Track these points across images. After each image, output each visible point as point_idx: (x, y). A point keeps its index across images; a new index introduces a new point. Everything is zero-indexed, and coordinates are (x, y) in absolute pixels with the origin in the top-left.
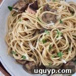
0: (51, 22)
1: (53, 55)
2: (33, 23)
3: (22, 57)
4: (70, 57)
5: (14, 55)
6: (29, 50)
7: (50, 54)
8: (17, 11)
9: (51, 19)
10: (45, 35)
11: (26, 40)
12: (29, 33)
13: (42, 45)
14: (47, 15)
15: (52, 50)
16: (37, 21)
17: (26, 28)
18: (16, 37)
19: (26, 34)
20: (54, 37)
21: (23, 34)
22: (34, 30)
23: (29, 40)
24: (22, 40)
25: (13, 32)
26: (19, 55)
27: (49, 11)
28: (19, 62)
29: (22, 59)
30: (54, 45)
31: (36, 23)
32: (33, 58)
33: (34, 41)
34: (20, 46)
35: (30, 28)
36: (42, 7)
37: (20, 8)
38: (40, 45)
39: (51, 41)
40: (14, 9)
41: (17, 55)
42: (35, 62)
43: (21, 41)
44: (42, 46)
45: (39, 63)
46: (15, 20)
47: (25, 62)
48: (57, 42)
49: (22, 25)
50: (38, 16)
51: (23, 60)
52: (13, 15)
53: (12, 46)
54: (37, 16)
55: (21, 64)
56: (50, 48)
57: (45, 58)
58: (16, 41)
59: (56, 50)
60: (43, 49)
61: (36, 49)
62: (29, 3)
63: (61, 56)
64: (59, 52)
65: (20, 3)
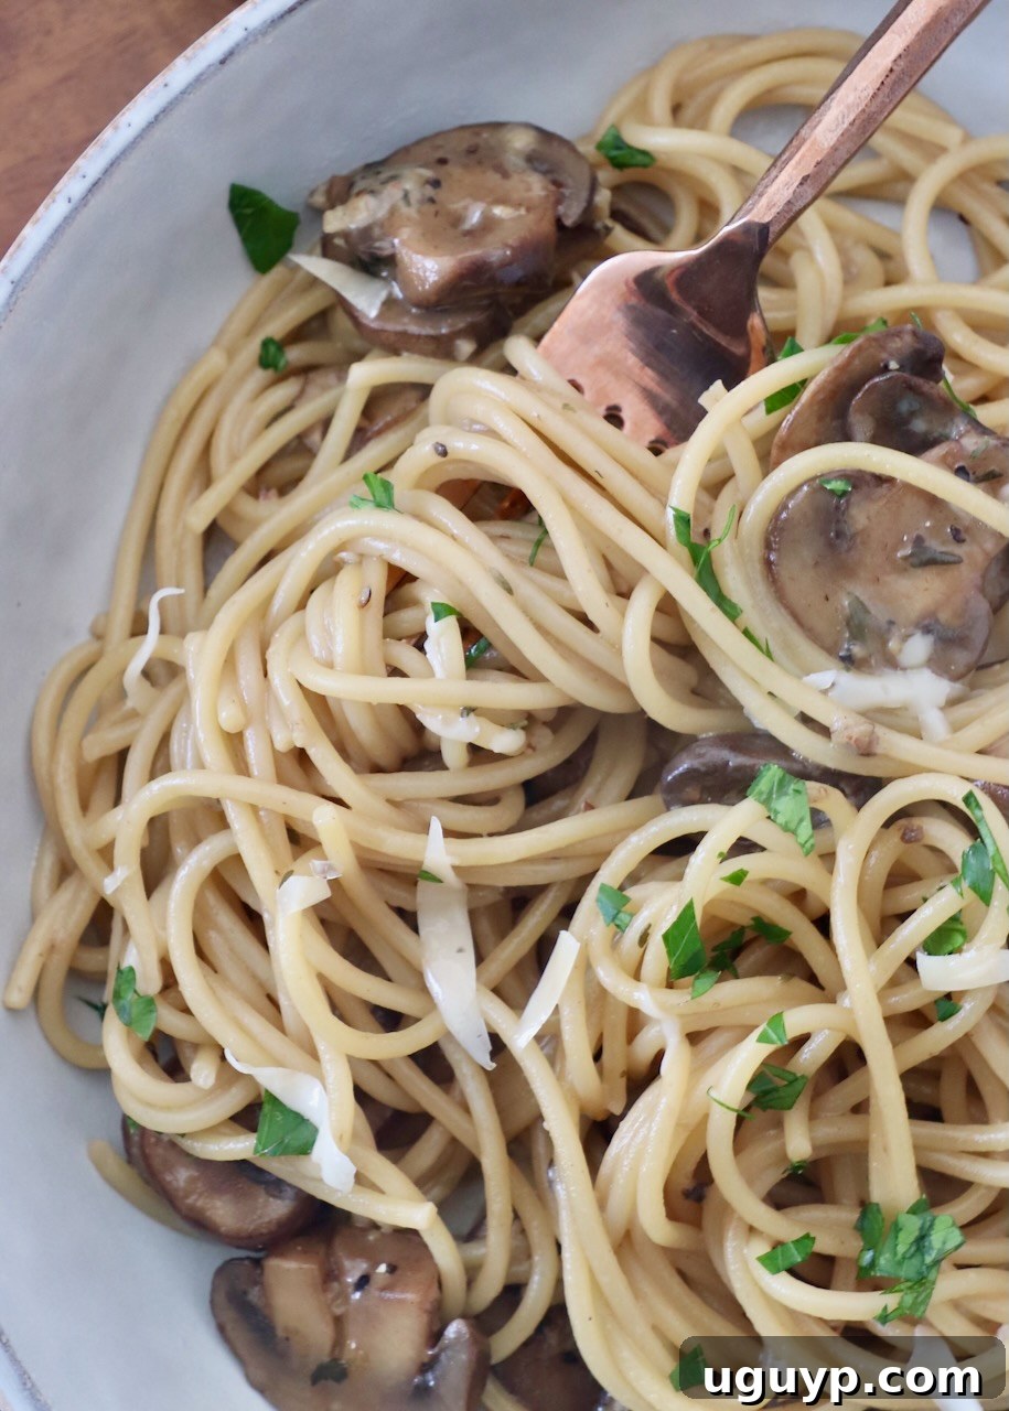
0: (918, 648)
1: (784, 1226)
2: (587, 586)
3: (247, 1118)
5: (117, 1047)
6: (391, 1020)
7: (737, 1188)
8: (367, 299)
9: (921, 592)
10: (744, 846)
11: (397, 844)
12: (478, 754)
13: (644, 997)
14: (861, 515)
15: (799, 1142)
16: (670, 573)
17: (444, 640)
18: (234, 742)
19: (419, 753)
20: (885, 923)
21: (362, 729)
22: (565, 715)
23: (437, 853)
24: (322, 819)
25: (201, 655)
26: (202, 1071)
27: (916, 446)
28: (181, 1177)
29: (239, 1146)
30: (848, 1059)
31: (642, 605)
32: (423, 1183)
33: (519, 901)
34: (253, 920)
35: (516, 670)
36: (812, 363)
37: (429, 267)
38: (597, 999)
39: (818, 984)
40: (327, 248)
41: (167, 1057)
42: (443, 1249)
43: (299, 840)
44: (635, 1022)
45: (512, 1293)
46: (300, 450)
47: (277, 1209)
48: (918, 1020)
49: (400, 579)
50: (714, 486)
51: (243, 1170)
52: (270, 356)
53: (122, 881)
54: (683, 491)
55: (199, 1225)
56: (766, 1098)
57: (626, 1243)
58: (212, 815)
59: (856, 1156)
60: (641, 1080)
61: (521, 1038)
62: (617, 215)
63: (922, 1282)
64: (914, 1211)
65: (454, 170)
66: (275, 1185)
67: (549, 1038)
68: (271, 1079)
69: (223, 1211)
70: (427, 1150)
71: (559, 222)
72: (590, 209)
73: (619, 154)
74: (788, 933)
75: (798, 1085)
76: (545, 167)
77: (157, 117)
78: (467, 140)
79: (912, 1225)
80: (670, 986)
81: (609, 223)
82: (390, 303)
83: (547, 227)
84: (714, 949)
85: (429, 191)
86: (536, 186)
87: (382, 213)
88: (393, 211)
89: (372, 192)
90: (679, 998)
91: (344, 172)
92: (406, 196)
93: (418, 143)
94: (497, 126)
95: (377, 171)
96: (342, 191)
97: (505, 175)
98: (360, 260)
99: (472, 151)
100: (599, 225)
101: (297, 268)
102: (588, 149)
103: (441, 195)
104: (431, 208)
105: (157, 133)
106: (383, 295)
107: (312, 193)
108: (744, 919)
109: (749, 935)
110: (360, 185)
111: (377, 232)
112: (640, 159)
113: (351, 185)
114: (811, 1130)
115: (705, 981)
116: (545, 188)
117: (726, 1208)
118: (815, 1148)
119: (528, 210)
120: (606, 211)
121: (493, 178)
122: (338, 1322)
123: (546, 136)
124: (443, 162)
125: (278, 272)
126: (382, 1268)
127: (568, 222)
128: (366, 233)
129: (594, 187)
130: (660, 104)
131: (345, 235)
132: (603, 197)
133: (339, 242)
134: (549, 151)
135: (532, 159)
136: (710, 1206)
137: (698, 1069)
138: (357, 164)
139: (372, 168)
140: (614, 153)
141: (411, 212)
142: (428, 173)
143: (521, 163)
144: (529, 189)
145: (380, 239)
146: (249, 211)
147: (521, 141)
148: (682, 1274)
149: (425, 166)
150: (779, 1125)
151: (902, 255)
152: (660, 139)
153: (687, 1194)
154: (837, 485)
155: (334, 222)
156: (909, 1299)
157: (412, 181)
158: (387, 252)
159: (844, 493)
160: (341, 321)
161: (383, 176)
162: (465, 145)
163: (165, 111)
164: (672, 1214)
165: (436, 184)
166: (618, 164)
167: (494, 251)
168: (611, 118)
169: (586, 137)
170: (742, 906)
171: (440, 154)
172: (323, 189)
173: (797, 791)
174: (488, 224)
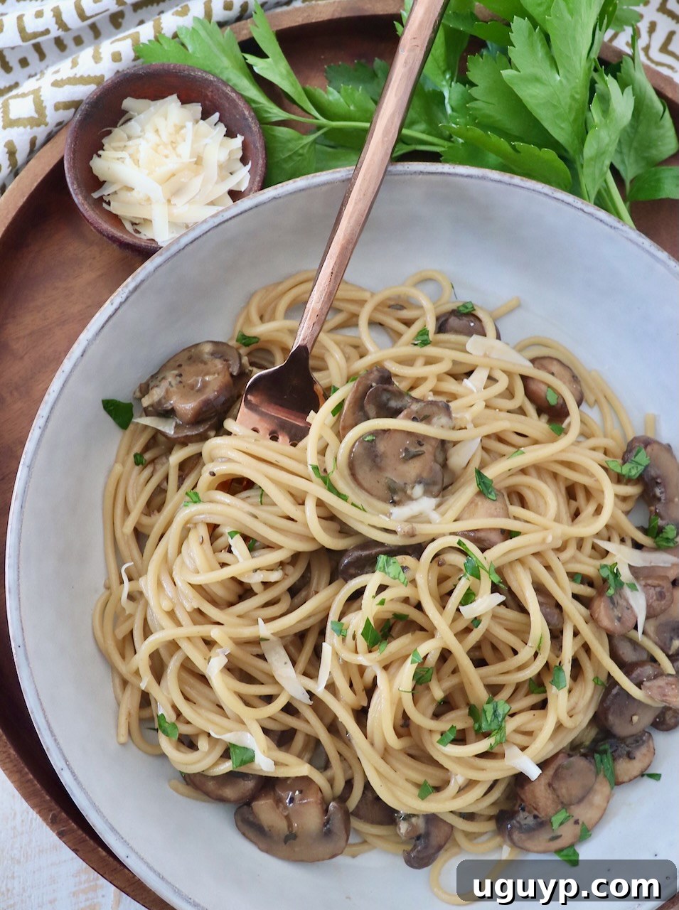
0: (418, 490)
1: (443, 725)
2: (288, 507)
3: (226, 755)
4: (559, 726)
5: (166, 745)
6: (269, 699)
7: (420, 719)
8: (169, 428)
9: (413, 469)
10: (382, 588)
11: (248, 632)
12: (266, 585)
13: (363, 659)
14: (382, 447)
15: (438, 693)
16: (316, 490)
17: (238, 545)
18: (172, 614)
19: (244, 592)
20: (443, 599)
21: (220, 592)
22: (296, 557)
23: (264, 630)
24: (215, 633)
25: (147, 585)
26: (203, 744)
27: (394, 413)
28: (211, 785)
29: (227, 767)
30: (445, 655)
31: (310, 507)
32: (300, 756)
33: (301, 636)
34: (203, 679)
35: (270, 546)
36: (344, 393)
37: (187, 406)
38: (345, 665)
39: (427, 631)
40: (147, 412)
41: (188, 743)
42: (319, 778)
43: (209, 643)
44: (362, 669)
45: (349, 784)
46: (160, 491)
47: (250, 784)
48: (468, 630)
49: (213, 528)
50: (322, 452)
51: (232, 776)
52: (139, 460)
53: (147, 682)
54: (312, 458)
55: (222, 800)
56: (421, 680)
57: (386, 753)
58: (174, 646)
59: (461, 688)
60: (370, 690)
61: (319, 688)
62: (252, 364)
63: (500, 728)
64: (488, 703)
65: (185, 367)
66: (244, 776)
67: (331, 687)
68: (229, 737)
69: (229, 792)
70: (299, 741)
71: (231, 375)
72: (241, 366)
73: (245, 340)
74: (408, 616)
75: (431, 671)
76: (220, 356)
77: (63, 385)
78: (186, 355)
79: (489, 708)
80: (370, 652)
81: (250, 368)
82: (177, 426)
83: (228, 378)
84: (381, 632)
85: (178, 378)
86: (219, 364)
87: (162, 393)
88: (167, 391)
89: (157, 386)
90: (375, 655)
91: (144, 381)
92: (170, 383)
93: (168, 361)
94: (197, 345)
95: (156, 377)
96: (145, 389)
97: (205, 363)
98: (161, 414)
99: (190, 358)
100: (247, 371)
101: (138, 423)
102: (233, 343)
103: (184, 379)
104: (182, 385)
105: (66, 391)
106: (174, 424)
107: (134, 393)
108: (389, 616)
109: (392, 622)
110: (152, 384)
111: (163, 401)
112: (254, 340)
113: (148, 386)
114: (440, 686)
115: (382, 646)
116: (222, 364)
117: (419, 728)
118: (444, 692)
119: (218, 374)
120: (248, 364)
121: (201, 366)
122: (288, 818)
123: (216, 343)
124: (180, 366)
125: (131, 427)
126: (297, 793)
127: (235, 374)
128: (159, 402)
129: (240, 357)
130: (255, 317)
131: (152, 405)
132: (245, 360)
133: (150, 409)
134: (220, 350)
135: (213, 354)
136: (412, 729)
137: (391, 680)
138: (148, 377)
139: (154, 377)
140: (244, 341)
141: (174, 389)
142: (176, 372)
143: (210, 357)
144: (216, 366)
145: (165, 403)
146: (112, 408)
147: (208, 348)
148: (410, 755)
149: (174, 369)
150: (428, 688)
151: (363, 344)
152: (260, 330)
153: (402, 726)
154: (369, 438)
155: (146, 402)
156: (498, 737)
157: (171, 377)
158: (170, 407)
159: (373, 440)
160: (161, 438)
161: (159, 378)
162: (186, 358)
163: (66, 382)
164: (399, 735)
165: (180, 375)
166: (246, 345)
167: (210, 393)
168: (238, 328)
169: (231, 339)
170: (387, 611)
171: (178, 363)
172: (138, 390)
173: (394, 562)
174: (205, 384)
